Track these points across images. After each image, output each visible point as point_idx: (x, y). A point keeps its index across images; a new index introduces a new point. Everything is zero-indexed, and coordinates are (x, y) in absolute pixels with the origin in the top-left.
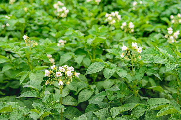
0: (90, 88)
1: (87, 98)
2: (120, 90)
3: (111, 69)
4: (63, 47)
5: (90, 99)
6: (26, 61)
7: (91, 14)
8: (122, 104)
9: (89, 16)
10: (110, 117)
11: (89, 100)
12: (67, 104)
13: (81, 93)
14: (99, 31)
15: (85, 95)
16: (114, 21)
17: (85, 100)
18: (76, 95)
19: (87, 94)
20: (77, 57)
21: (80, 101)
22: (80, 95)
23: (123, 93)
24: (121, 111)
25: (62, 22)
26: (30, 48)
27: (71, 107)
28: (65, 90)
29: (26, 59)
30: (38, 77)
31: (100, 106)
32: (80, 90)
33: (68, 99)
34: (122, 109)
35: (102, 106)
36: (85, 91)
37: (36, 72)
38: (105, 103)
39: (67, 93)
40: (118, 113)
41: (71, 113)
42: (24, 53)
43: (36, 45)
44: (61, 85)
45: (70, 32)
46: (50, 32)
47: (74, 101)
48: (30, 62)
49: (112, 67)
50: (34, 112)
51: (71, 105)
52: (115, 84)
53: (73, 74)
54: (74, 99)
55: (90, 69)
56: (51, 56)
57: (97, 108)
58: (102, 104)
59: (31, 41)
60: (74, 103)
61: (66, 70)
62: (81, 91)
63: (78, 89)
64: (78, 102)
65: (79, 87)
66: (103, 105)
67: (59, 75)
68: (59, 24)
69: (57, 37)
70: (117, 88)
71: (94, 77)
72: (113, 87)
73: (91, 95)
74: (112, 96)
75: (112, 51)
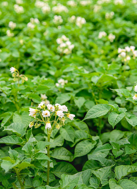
0: (91, 139)
1: (86, 151)
2: (130, 143)
3: (119, 114)
4: (63, 87)
5: (89, 153)
6: (12, 100)
7: (102, 52)
8: (132, 162)
9: (99, 54)
10: (114, 178)
11: (88, 155)
12: (59, 157)
13: (79, 144)
14: (108, 69)
15: (83, 148)
16: (129, 58)
17: (84, 155)
18: (72, 148)
19: (87, 147)
20: (77, 99)
21: (77, 155)
22: (76, 147)
23: (133, 148)
24: (129, 171)
25: (65, 60)
26: (18, 84)
27: (65, 162)
28: (58, 140)
29: (12, 98)
30: (24, 120)
31: (103, 164)
32: (77, 140)
33: (62, 152)
34: (130, 169)
35: (105, 164)
36: (84, 143)
37: (23, 114)
38: (109, 160)
39: (61, 144)
40: (125, 174)
41: (64, 171)
42: (10, 90)
43: (25, 80)
44: (49, 129)
45: (71, 68)
46: (48, 69)
47: (69, 155)
48: (18, 101)
49: (121, 111)
50: (8, 161)
51: (65, 160)
52: (125, 136)
53: (66, 115)
54: (69, 153)
55: (90, 112)
56: (46, 97)
57: (98, 166)
58: (105, 162)
59: (20, 75)
60: (69, 157)
61: (57, 109)
62: (78, 142)
63: (75, 139)
64: (74, 156)
65: (77, 137)
66: (107, 162)
67: (46, 114)
68: (62, 61)
69: (57, 76)
70: (127, 141)
71: (99, 127)
72: (122, 140)
73: (92, 148)
74: (118, 151)
75: (122, 92)
